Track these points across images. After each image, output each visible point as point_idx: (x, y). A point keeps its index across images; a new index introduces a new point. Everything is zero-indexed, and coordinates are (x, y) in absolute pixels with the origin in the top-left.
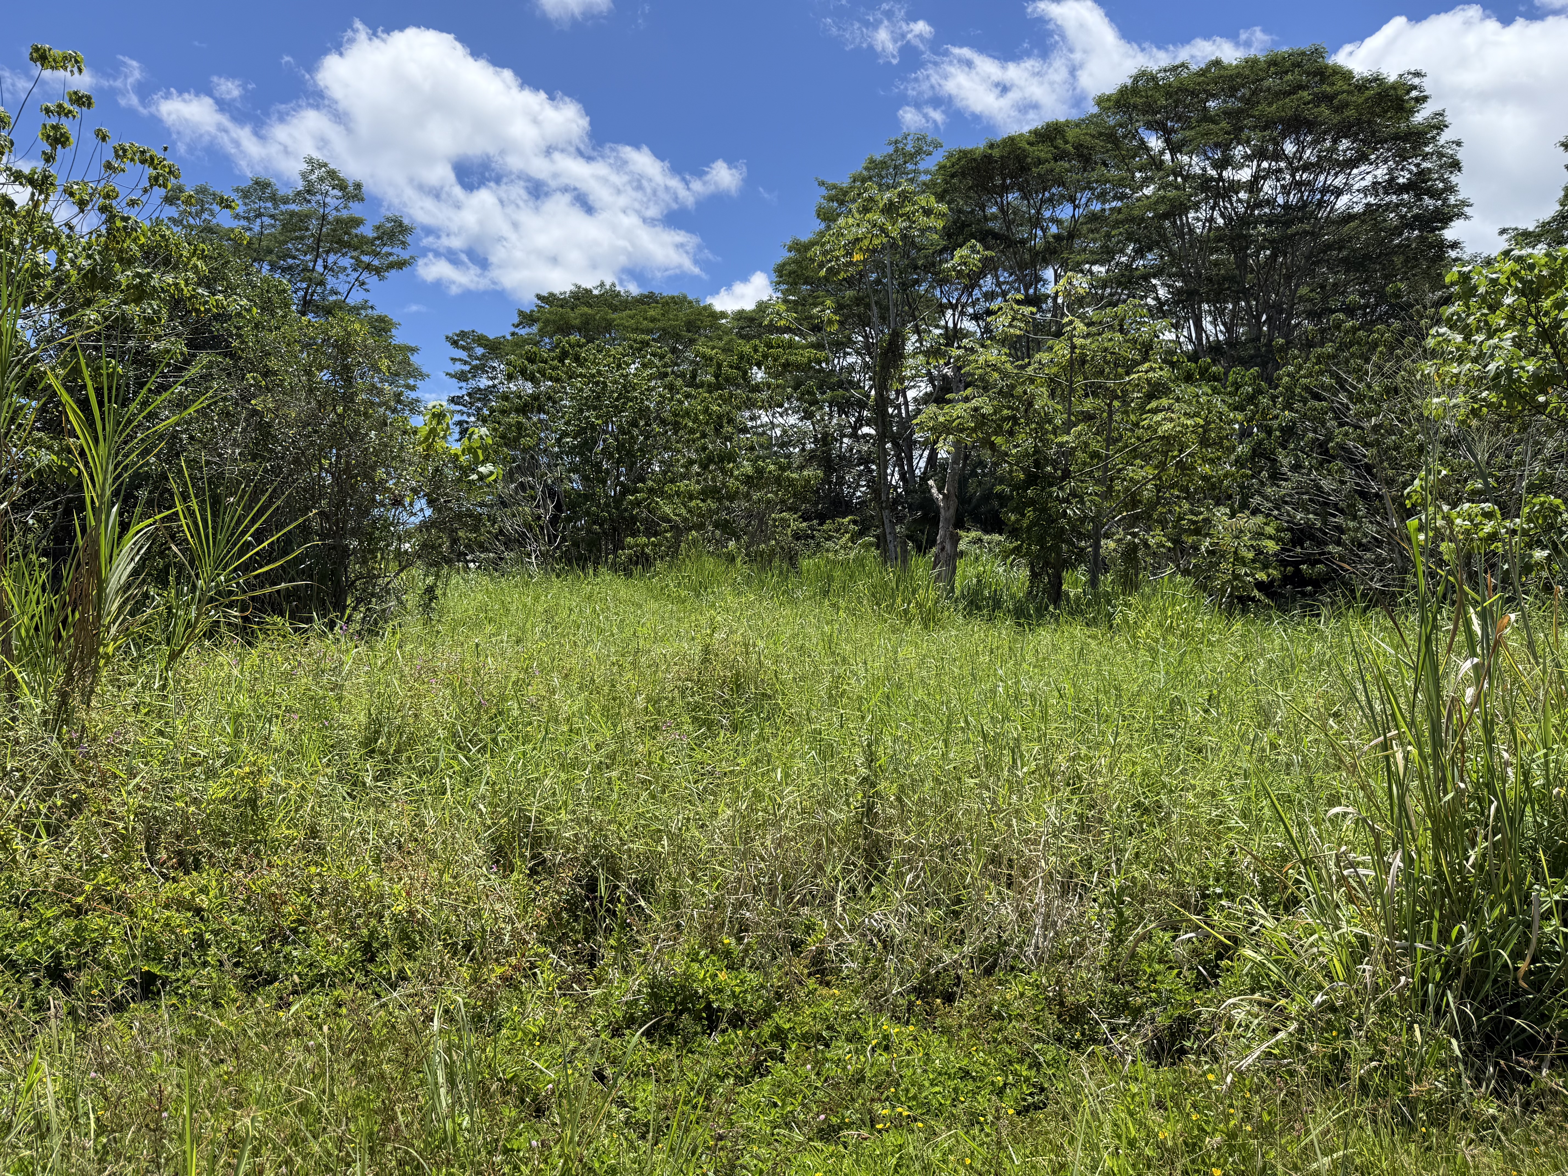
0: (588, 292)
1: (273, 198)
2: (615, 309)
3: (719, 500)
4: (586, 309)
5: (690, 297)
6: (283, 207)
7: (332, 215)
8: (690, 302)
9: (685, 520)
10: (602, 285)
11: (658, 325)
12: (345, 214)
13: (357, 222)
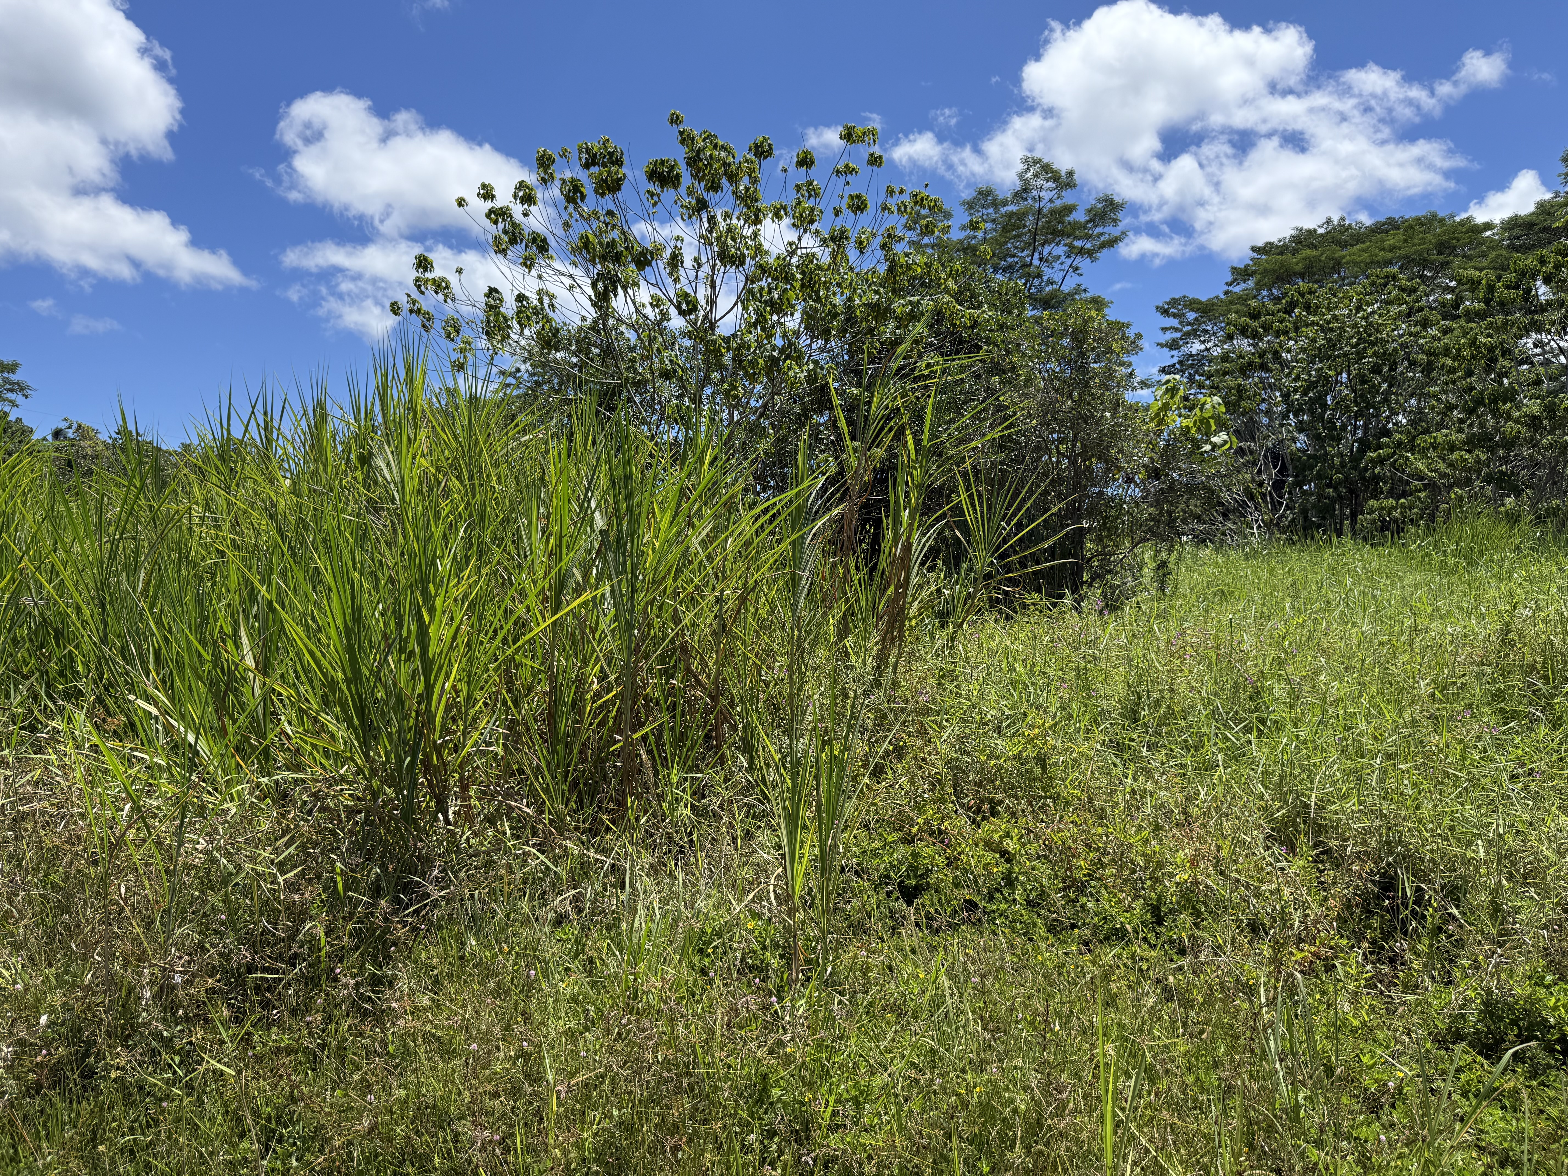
0: (1311, 233)
1: (995, 204)
2: (1344, 245)
3: (1492, 450)
4: (1308, 252)
5: (1441, 215)
6: (1003, 210)
7: (1047, 207)
8: (1442, 221)
9: (1443, 476)
10: (1329, 221)
11: (1402, 252)
12: (1058, 203)
13: (1069, 209)
